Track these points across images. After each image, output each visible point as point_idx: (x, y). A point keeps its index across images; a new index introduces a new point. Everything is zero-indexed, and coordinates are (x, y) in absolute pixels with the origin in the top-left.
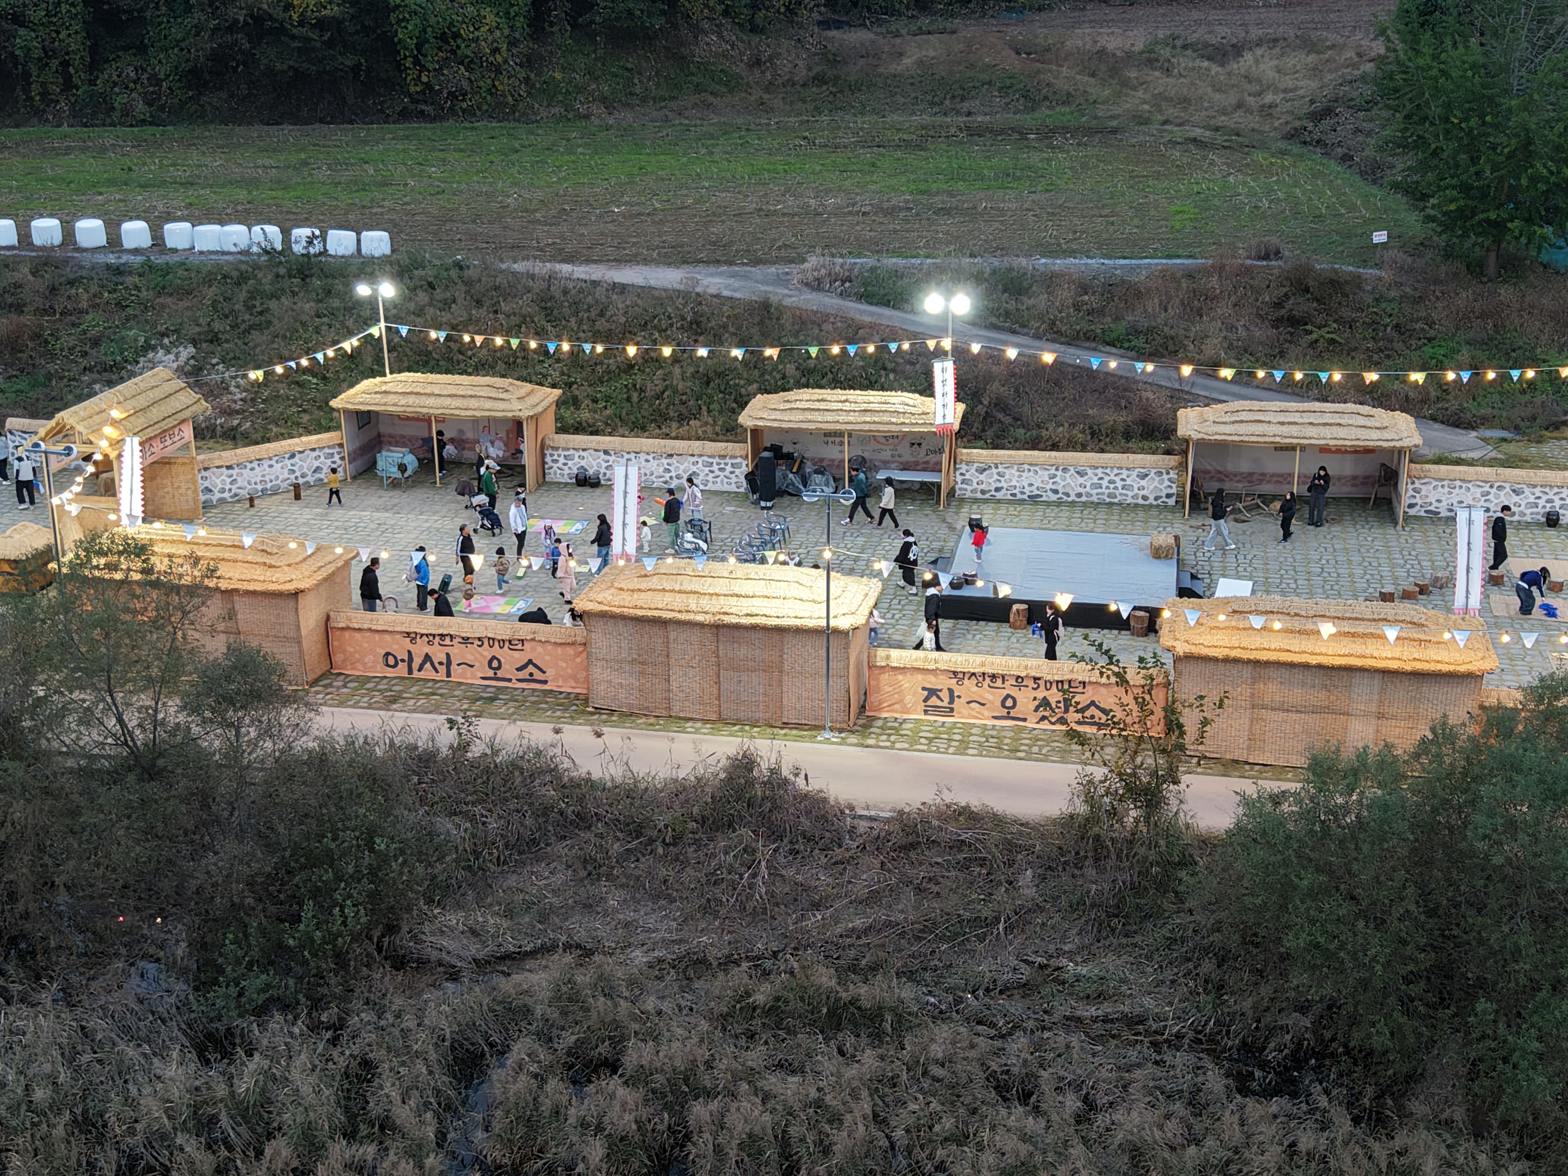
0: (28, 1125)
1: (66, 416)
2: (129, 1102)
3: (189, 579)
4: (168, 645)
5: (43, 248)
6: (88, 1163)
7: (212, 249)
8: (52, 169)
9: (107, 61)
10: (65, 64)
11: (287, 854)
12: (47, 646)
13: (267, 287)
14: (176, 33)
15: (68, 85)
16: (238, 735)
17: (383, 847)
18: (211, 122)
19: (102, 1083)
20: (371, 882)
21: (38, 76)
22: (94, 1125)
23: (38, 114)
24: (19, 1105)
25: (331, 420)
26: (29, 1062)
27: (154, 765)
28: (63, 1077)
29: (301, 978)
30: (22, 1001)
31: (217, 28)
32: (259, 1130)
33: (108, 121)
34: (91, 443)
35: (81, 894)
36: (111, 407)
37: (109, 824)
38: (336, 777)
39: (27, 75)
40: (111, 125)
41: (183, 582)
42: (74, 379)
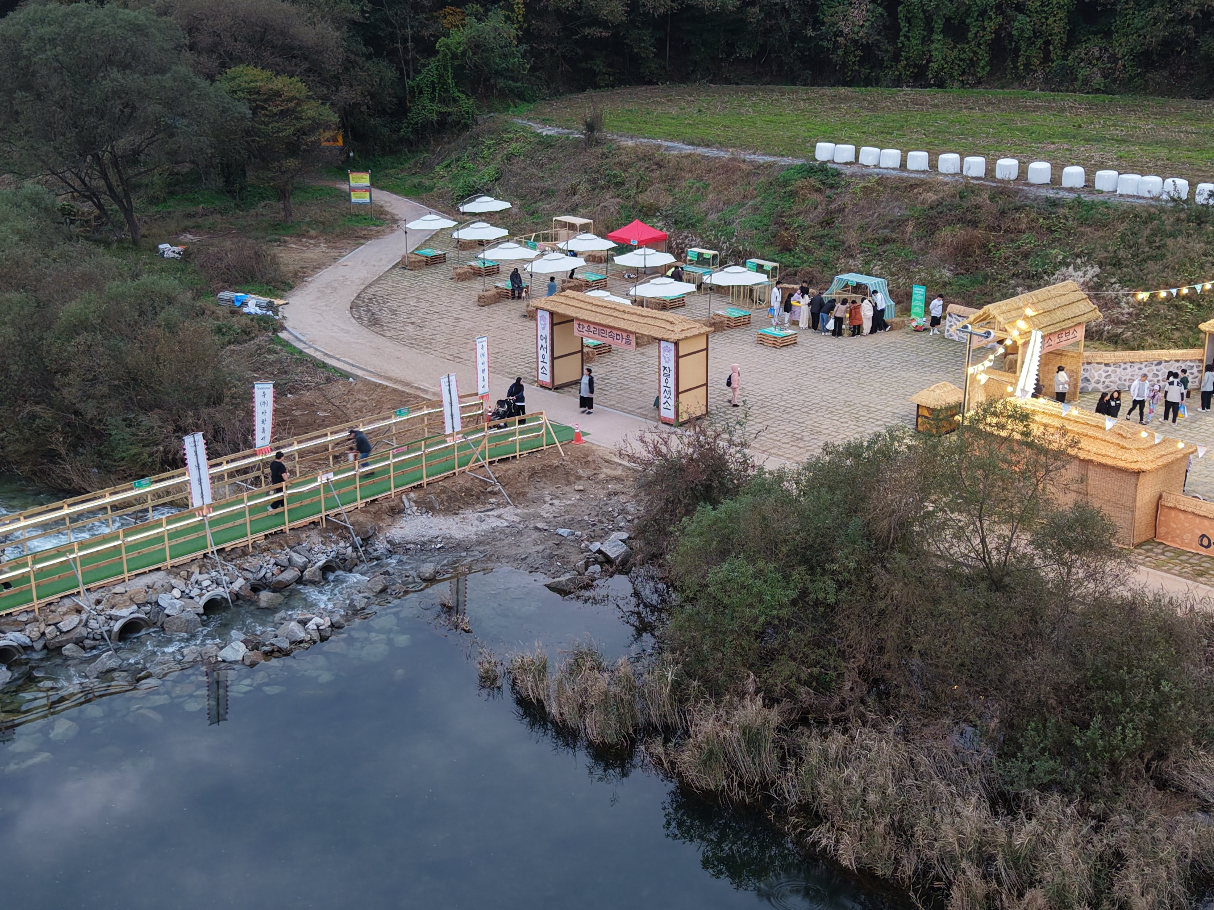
0: (860, 817)
1: (991, 308)
2: (935, 825)
3: (1056, 445)
4: (1030, 492)
5: (1002, 181)
6: (895, 858)
7: (1130, 193)
8: (1021, 122)
9: (1080, 42)
10: (1047, 43)
11: (1089, 674)
12: (942, 476)
13: (1168, 228)
14: (1138, 22)
15: (1046, 59)
16: (1068, 573)
17: (1167, 689)
18: (1151, 94)
19: (917, 803)
20: (1151, 714)
21: (1026, 51)
22: (905, 833)
23: (1019, 79)
24: (857, 800)
25: (1198, 339)
26: (869, 771)
27: (1001, 580)
28: (891, 790)
29: (1081, 773)
30: (873, 726)
31: (1171, 20)
32: (1025, 878)
33: (1071, 88)
34: (1006, 331)
35: (930, 662)
36: (1026, 306)
37: (960, 616)
38: (1140, 624)
39: (1017, 49)
40: (1072, 92)
41: (1051, 447)
42: (1004, 282)
